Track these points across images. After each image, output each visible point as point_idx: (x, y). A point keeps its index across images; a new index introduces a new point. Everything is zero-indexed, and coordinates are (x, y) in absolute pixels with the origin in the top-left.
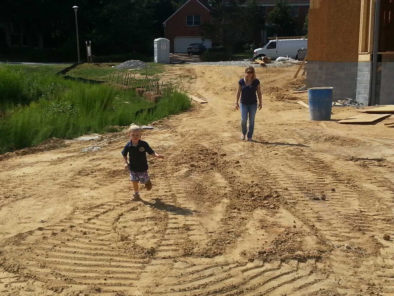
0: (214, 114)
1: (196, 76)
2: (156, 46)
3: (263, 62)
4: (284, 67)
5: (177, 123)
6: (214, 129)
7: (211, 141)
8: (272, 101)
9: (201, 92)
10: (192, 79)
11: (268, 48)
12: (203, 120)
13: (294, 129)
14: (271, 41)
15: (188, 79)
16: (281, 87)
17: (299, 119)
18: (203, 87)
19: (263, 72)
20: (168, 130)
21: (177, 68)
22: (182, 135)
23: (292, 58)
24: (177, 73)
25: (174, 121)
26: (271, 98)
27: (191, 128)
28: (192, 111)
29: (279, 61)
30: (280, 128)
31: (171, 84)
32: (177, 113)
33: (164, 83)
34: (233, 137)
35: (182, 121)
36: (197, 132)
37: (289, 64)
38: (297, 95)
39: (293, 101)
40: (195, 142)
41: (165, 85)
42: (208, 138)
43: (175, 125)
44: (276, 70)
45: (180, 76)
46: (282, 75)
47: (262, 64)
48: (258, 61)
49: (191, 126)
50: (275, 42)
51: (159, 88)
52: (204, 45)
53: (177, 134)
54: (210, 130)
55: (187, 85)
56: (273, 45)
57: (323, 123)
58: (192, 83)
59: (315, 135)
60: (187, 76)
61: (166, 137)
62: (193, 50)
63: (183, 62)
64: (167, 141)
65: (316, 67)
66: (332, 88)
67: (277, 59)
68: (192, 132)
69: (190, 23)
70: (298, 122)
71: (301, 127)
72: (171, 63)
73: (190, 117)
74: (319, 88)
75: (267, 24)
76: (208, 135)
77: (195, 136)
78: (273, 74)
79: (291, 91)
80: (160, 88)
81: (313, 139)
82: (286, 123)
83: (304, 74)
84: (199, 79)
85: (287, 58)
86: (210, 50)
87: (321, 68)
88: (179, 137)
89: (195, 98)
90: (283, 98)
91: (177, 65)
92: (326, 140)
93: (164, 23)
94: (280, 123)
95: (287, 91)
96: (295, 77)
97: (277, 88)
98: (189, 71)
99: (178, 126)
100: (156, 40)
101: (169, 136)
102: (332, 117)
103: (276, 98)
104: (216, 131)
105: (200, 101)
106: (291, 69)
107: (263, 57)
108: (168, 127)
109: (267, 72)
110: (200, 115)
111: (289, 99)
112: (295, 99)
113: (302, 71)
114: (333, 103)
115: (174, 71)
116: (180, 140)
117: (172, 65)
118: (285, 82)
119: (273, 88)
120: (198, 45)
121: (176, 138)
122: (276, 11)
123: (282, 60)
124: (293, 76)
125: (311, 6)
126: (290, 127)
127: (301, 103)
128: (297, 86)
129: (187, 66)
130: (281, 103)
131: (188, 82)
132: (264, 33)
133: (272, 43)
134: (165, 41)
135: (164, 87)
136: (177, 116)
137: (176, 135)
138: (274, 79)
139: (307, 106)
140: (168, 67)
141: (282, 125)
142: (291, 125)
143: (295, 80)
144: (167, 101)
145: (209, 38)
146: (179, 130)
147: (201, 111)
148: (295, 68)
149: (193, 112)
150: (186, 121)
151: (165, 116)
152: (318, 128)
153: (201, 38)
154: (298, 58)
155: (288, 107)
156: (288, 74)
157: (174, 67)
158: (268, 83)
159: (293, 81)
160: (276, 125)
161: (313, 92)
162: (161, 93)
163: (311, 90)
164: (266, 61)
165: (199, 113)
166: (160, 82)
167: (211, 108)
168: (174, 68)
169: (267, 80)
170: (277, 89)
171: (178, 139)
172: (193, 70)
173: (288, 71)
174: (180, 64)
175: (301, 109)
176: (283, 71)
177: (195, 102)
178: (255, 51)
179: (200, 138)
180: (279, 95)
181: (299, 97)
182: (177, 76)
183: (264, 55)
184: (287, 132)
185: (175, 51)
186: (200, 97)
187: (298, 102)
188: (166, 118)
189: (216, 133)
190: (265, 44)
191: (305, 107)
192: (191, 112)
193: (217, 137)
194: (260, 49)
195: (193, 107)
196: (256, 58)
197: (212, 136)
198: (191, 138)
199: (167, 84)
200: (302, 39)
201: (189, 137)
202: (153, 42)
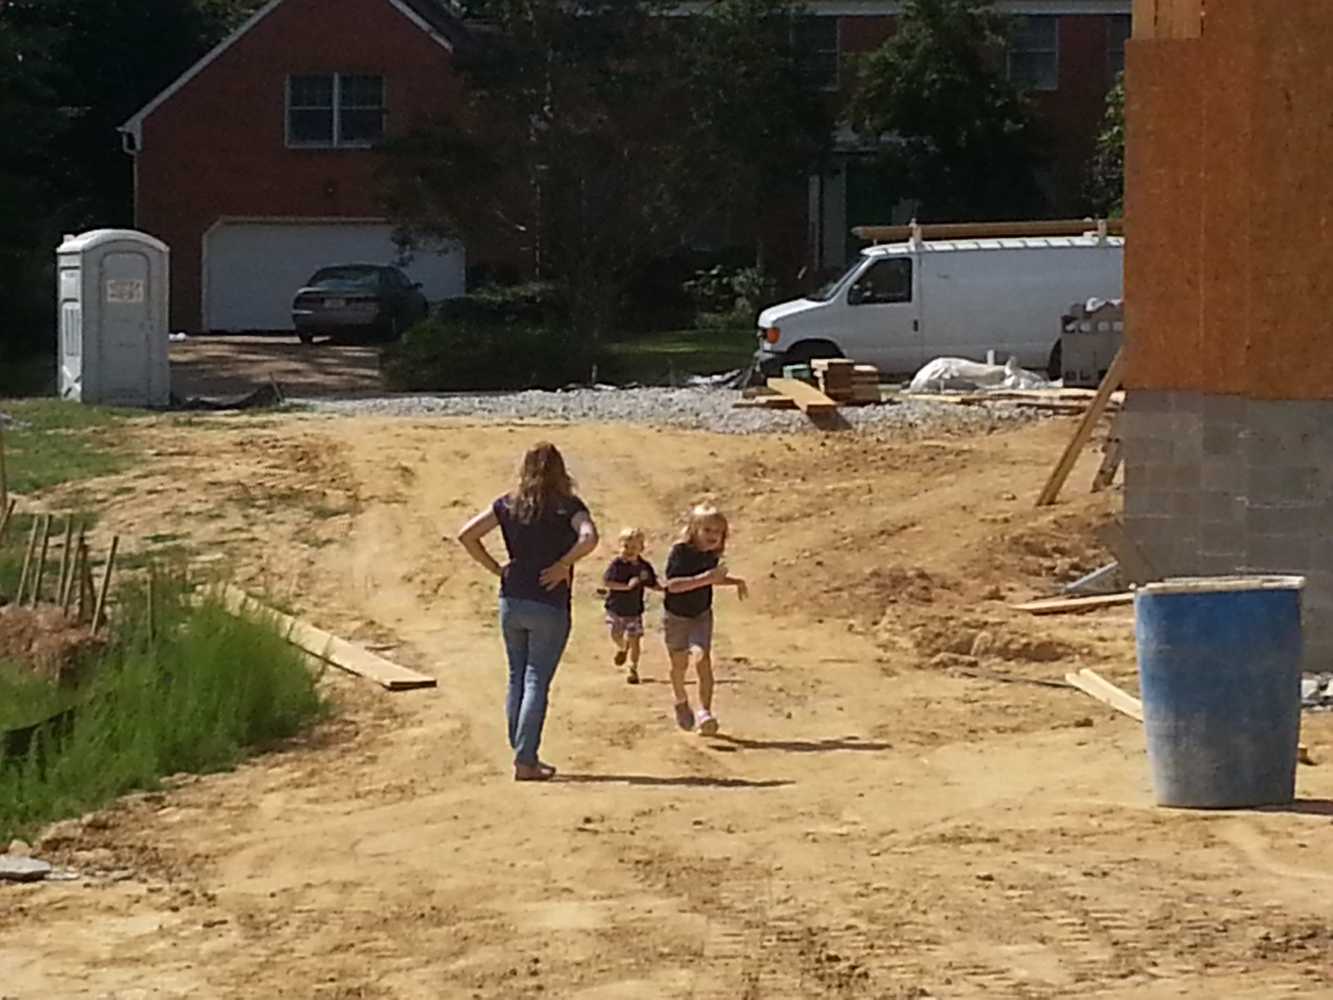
0: (475, 768)
1: (356, 498)
2: (69, 283)
3: (820, 398)
4: (966, 430)
5: (216, 836)
6: (481, 880)
7: (462, 963)
8: (889, 673)
9: (391, 604)
10: (324, 514)
11: (856, 298)
12: (407, 807)
13: (1043, 869)
14: (873, 252)
15: (293, 517)
16: (951, 571)
17: (1075, 802)
18: (402, 569)
19: (817, 468)
20: (154, 883)
21: (219, 438)
22: (254, 924)
23: (1025, 365)
24: (223, 476)
25: (196, 822)
26: (884, 647)
27: (318, 873)
28: (324, 742)
29: (934, 387)
30: (945, 862)
31: (180, 549)
32: (223, 764)
33: (129, 545)
34: (614, 934)
35: (252, 819)
36: (360, 902)
37: (1003, 409)
38: (1060, 629)
39: (1034, 670)
40: (342, 973)
41: (134, 562)
42: (439, 937)
43: (202, 847)
44: (911, 448)
45: (244, 497)
46: (955, 489)
47: (815, 413)
48: (786, 386)
49: (318, 856)
50: (906, 261)
51: (89, 579)
52: (411, 274)
53: (216, 914)
54: (450, 884)
55: (289, 557)
56: (892, 282)
57: (1241, 829)
58: (329, 541)
59: (1192, 912)
60: (289, 498)
61: (141, 939)
62: (336, 310)
63: (264, 397)
64: (143, 969)
65: (1187, 428)
66: (1295, 581)
67: (923, 376)
68: (326, 898)
69: (312, 124)
70: (1068, 822)
71: (1093, 857)
72: (175, 403)
73: (312, 792)
74: (1205, 583)
75: (845, 136)
76: (437, 917)
77: (345, 929)
78: (896, 481)
79: (1022, 599)
80: (98, 583)
81: (1174, 947)
82: (989, 826)
83: (1105, 476)
84: (372, 517)
85: (990, 368)
87: (1217, 443)
88: (234, 935)
89: (350, 655)
90: (964, 648)
91: (219, 416)
92: (1265, 950)
93: (134, 126)
94: (948, 828)
95: (995, 595)
96: (1049, 499)
97: (922, 575)
98: (304, 457)
99: (226, 853)
100: (72, 243)
101: (162, 932)
102: (1307, 782)
103: (918, 645)
104: (488, 893)
105: (383, 670)
106: (1016, 442)
107: (820, 365)
108: (152, 861)
109: (848, 464)
110: (380, 776)
111: (1005, 653)
112: (1047, 652)
113: (1090, 462)
114: (1309, 686)
115: (201, 463)
116: (239, 963)
117: (183, 416)
118: (974, 533)
119: (898, 580)
120: (374, 277)
121: (206, 947)
122: (905, 50)
123: (955, 383)
124: (1032, 495)
125: (1141, 26)
126: (1012, 857)
127: (1089, 681)
128: (1062, 563)
129: (294, 426)
130: (949, 688)
131: (300, 535)
132: (823, 198)
133: (879, 262)
134: (137, 250)
135: (127, 574)
136: (219, 782)
137: (209, 925)
138: (898, 511)
139: (1133, 705)
140: (153, 430)
141: (959, 839)
142: (1024, 840)
143: (1046, 519)
144: (142, 673)
145: (441, 232)
146: (234, 881)
147: (388, 744)
148: (1044, 441)
149: (333, 753)
150: (285, 816)
151: (135, 785)
152: (1211, 860)
153: (387, 231)
154: (1068, 361)
155: (1004, 710)
156: (994, 478)
157: (198, 432)
158: (859, 544)
159: (1036, 533)
160: (916, 842)
161: (1169, 612)
162: (103, 620)
163: (1159, 598)
164: (846, 388)
165: (373, 760)
166: (100, 539)
167: (457, 725)
168: (197, 437)
169: (850, 523)
170: (924, 589)
171: (222, 956)
172: (333, 449)
173: (1000, 458)
174: (241, 406)
175: (1087, 723)
176: (963, 461)
177: (346, 683)
178: (768, 318)
179: (383, 941)
180: (935, 627)
181: (1078, 637)
182: (217, 496)
183: (827, 348)
184: (994, 897)
185: (209, 320)
186: (382, 641)
187: (1071, 678)
188: (137, 796)
189: (497, 905)
190: (835, 275)
191: (1115, 714)
192: (320, 755)
193: (501, 931)
194: (803, 305)
195: (330, 719)
196: (774, 368)
197: (467, 927)
198: (315, 941)
199: (149, 554)
200: (1087, 240)
201: (302, 934)
202: (55, 255)
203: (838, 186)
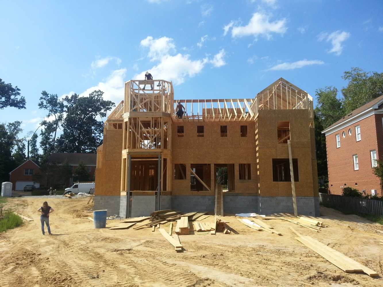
0: (37, 228)
1: (28, 205)
2: (3, 186)
3: (70, 196)
4: (82, 198)
5: (11, 235)
6: (36, 238)
7: (33, 245)
8: (74, 218)
9: (30, 214)
10: (25, 206)
11: (73, 188)
12: (30, 231)
13: (85, 234)
14: (75, 184)
15: (22, 206)
16: (80, 210)
17: (87, 228)
18: (31, 211)
19: (69, 201)
20: (4, 240)
21: (16, 200)
22: (14, 243)
23: (87, 193)
24: (16, 203)
25: (9, 234)
26: (73, 216)
27: (21, 238)
28: (23, 226)
29: (79, 195)
30: (77, 234)
31: (11, 209)
32: (13, 228)
33: (6, 209)
34: (47, 242)
35: (15, 233)
36: (24, 240)
37: (85, 196)
38: (88, 214)
39: (86, 218)
40: (22, 247)
41: (7, 211)
42: (31, 243)
43: (10, 236)
44: (77, 200)
45: (18, 205)
46: (81, 203)
47: (69, 197)
48: (67, 195)
49: (21, 236)
50: (78, 185)
51: (2, 212)
52: (35, 186)
53: (10, 242)
54: (32, 238)
55: (21, 210)
56: (76, 186)
57: (101, 230)
58: (25, 208)
59: (96, 237)
60: (22, 205)
61: (3, 245)
62: (28, 189)
63: (20, 196)
64: (2, 248)
65: (99, 198)
66: (106, 210)
67: (78, 194)
68: (21, 240)
69: (27, 173)
70: (87, 230)
71: (89, 233)
72: (12, 197)
73: (21, 231)
74: (99, 210)
75: (73, 175)
76: (31, 241)
77: (23, 243)
78: (75, 202)
79: (85, 212)
80: (3, 213)
81: (95, 240)
82: (81, 231)
83: (93, 202)
84: (29, 206)
85: (84, 193)
86: (38, 189)
87: (102, 199)
88: (12, 244)
89: (26, 218)
90: (80, 216)
91: (16, 198)
92: (102, 240)
93: (10, 173)
94: (77, 231)
95: (83, 212)
96: (88, 203)
97: (77, 210)
98: (24, 201)
99: (12, 236)
100: (3, 183)
101: (5, 244)
102: (107, 226)
103: (76, 216)
104: (37, 239)
105: (29, 219)
106: (86, 199)
107: (70, 193)
108: (5, 238)
109: (72, 201)
110: (28, 229)
111: (83, 216)
112: (87, 216)
113: (92, 200)
114: (107, 218)
115: (14, 202)
116: (12, 247)
117: (13, 198)
118: (82, 206)
119: (75, 210)
120: (31, 186)
121: (9, 245)
122: (78, 168)
123: (81, 194)
124: (87, 203)
125: (97, 167)
126: (82, 233)
127: (90, 218)
128: (89, 209)
129: (23, 199)
130: (79, 219)
131: (23, 208)
132: (71, 180)
133: (75, 185)
134: (9, 184)
135: (6, 212)
136: (12, 230)
137: (9, 243)
138: (76, 205)
139: (93, 220)
140: (10, 199)
141: (78, 232)
142: (83, 232)
143: (88, 205)
144: (6, 220)
145: (38, 182)
146: (12, 239)
147: (29, 226)
148: (88, 199)
149: (23, 227)
150: (18, 233)
151: (4, 231)
152: (99, 233)
153: (33, 182)
154: (90, 193)
155: (83, 221)
156: (84, 202)
157: (14, 199)
158: (72, 208)
159: (87, 206)
160: (74, 233)
161: (96, 213)
162: (3, 216)
163: (95, 212)
164: (72, 195)
165: (27, 228)
166: (3, 209)
167: (35, 224)
168: (14, 200)
169: (71, 206)
170: (77, 211)
171: (10, 246)
172: (26, 201)
173: (84, 200)
174: (18, 197)
175: (90, 222)
176: (81, 201)
177: (25, 221)
178: (66, 189)
179: (26, 244)
180: (78, 214)
181: (89, 215)
182: (15, 204)
183: (70, 192)
184: (80, 237)
185: (16, 189)
186: (29, 217)
187: (89, 218)
188: (4, 232)
189: (37, 240)
190: (72, 186)
191: (92, 221)
192: (22, 227)
193: (37, 242)
194: (69, 188)
195: (24, 224)
196: (66, 193)
197: (34, 242)
198: (20, 244)
199: (8, 210)
200: (92, 183)
201: (18, 243)
202: (1, 184)
203: (72, 179)
